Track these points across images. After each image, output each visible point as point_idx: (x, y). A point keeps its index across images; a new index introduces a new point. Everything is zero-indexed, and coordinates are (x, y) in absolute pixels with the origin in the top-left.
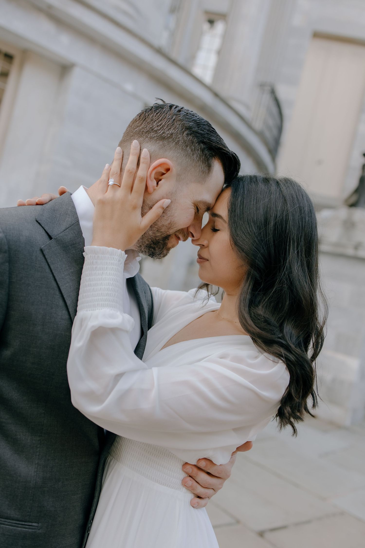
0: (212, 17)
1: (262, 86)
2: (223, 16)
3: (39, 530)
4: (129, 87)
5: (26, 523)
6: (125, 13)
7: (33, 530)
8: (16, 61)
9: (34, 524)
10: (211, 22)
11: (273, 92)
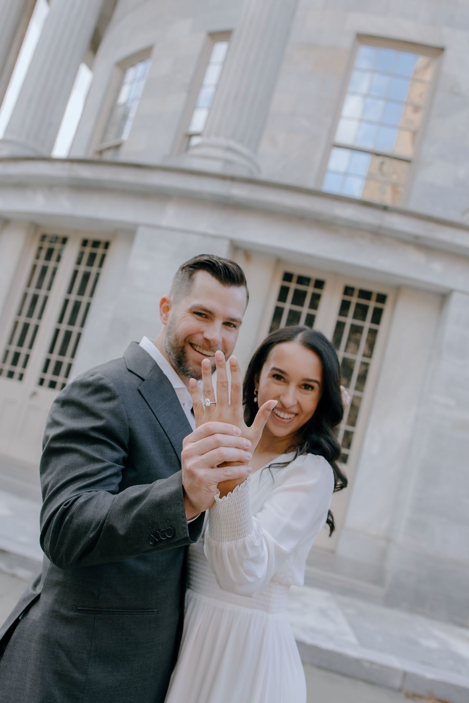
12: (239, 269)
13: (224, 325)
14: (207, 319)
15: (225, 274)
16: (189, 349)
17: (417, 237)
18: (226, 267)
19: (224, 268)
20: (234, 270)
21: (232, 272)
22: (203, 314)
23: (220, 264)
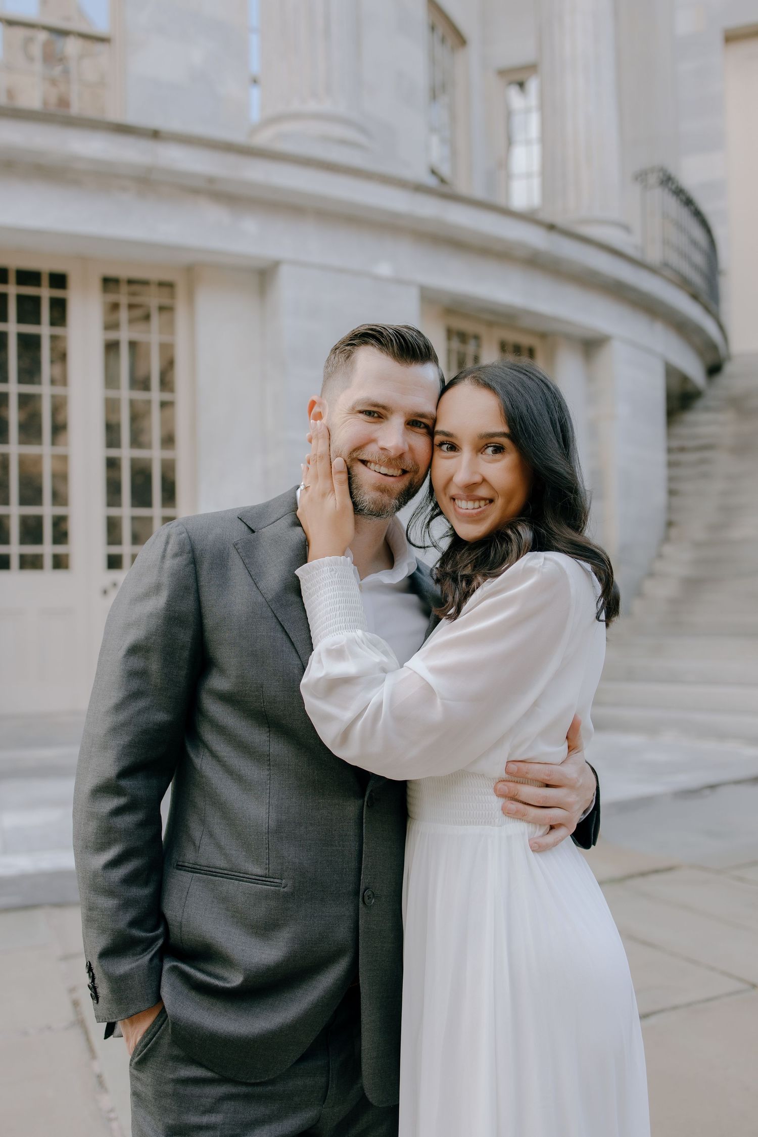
0: (518, 77)
1: (641, 177)
2: (532, 68)
3: (284, 888)
4: (384, 269)
5: (267, 879)
6: (343, 142)
7: (277, 888)
8: (181, 291)
9: (276, 880)
10: (521, 85)
11: (668, 181)
12: (421, 337)
13: (409, 427)
14: (381, 420)
15: (401, 347)
16: (360, 469)
17: (211, 180)
18: (399, 334)
19: (397, 337)
20: (412, 337)
21: (410, 341)
22: (374, 412)
23: (391, 331)
